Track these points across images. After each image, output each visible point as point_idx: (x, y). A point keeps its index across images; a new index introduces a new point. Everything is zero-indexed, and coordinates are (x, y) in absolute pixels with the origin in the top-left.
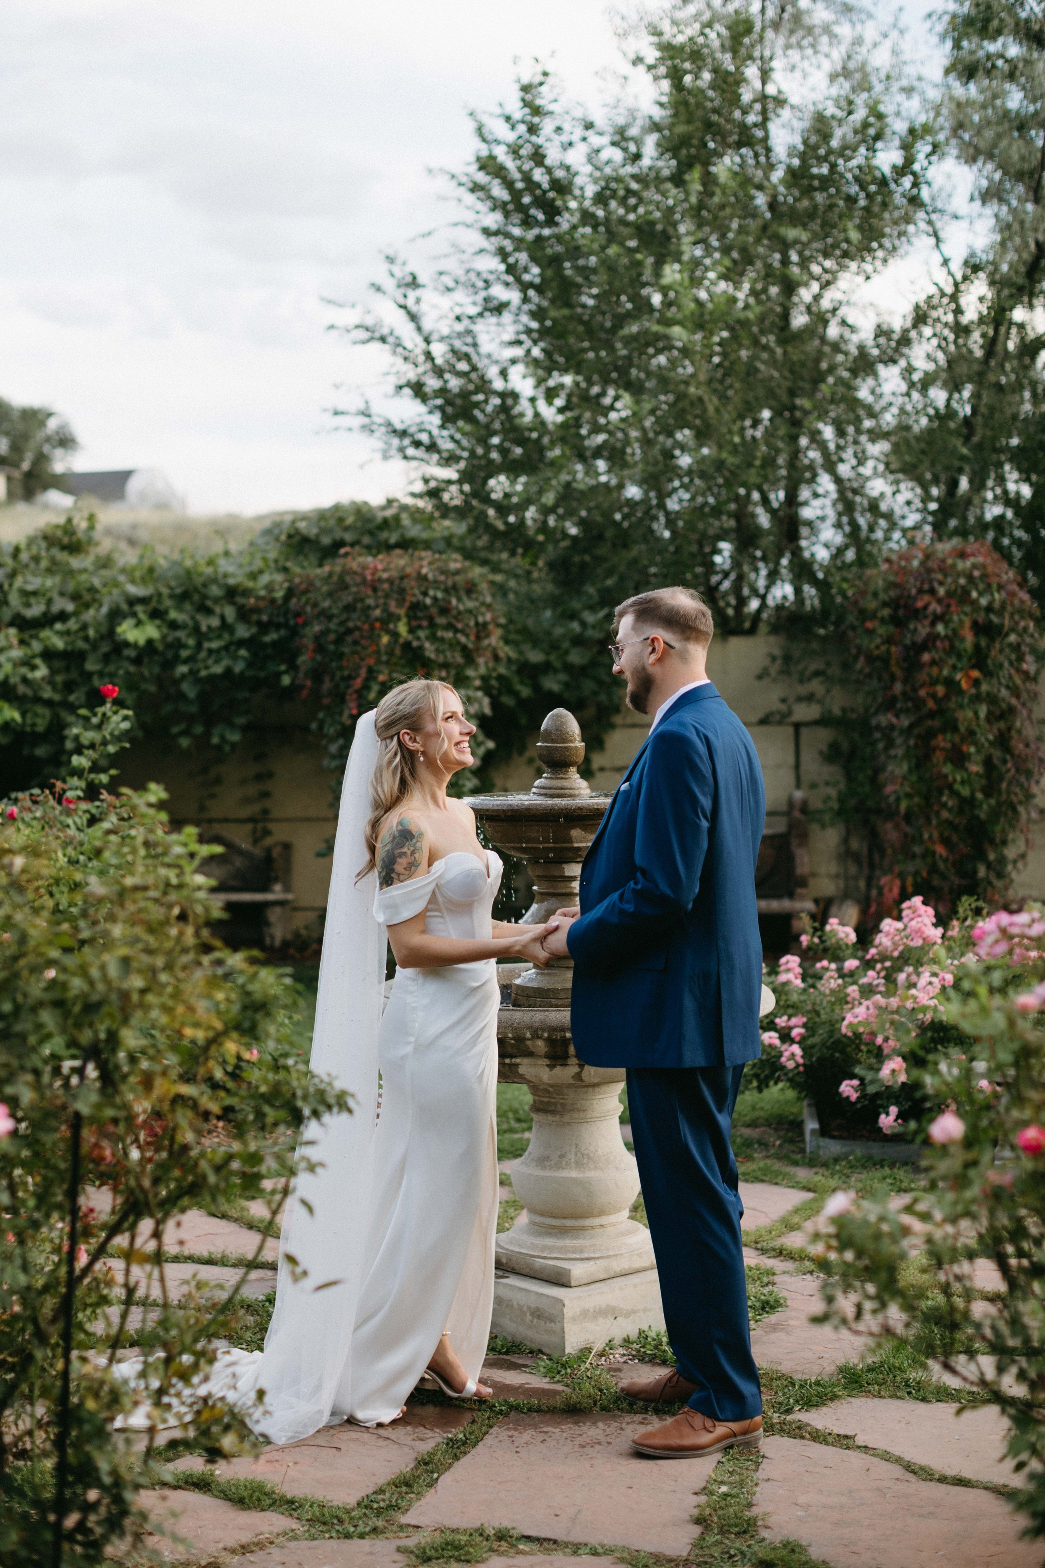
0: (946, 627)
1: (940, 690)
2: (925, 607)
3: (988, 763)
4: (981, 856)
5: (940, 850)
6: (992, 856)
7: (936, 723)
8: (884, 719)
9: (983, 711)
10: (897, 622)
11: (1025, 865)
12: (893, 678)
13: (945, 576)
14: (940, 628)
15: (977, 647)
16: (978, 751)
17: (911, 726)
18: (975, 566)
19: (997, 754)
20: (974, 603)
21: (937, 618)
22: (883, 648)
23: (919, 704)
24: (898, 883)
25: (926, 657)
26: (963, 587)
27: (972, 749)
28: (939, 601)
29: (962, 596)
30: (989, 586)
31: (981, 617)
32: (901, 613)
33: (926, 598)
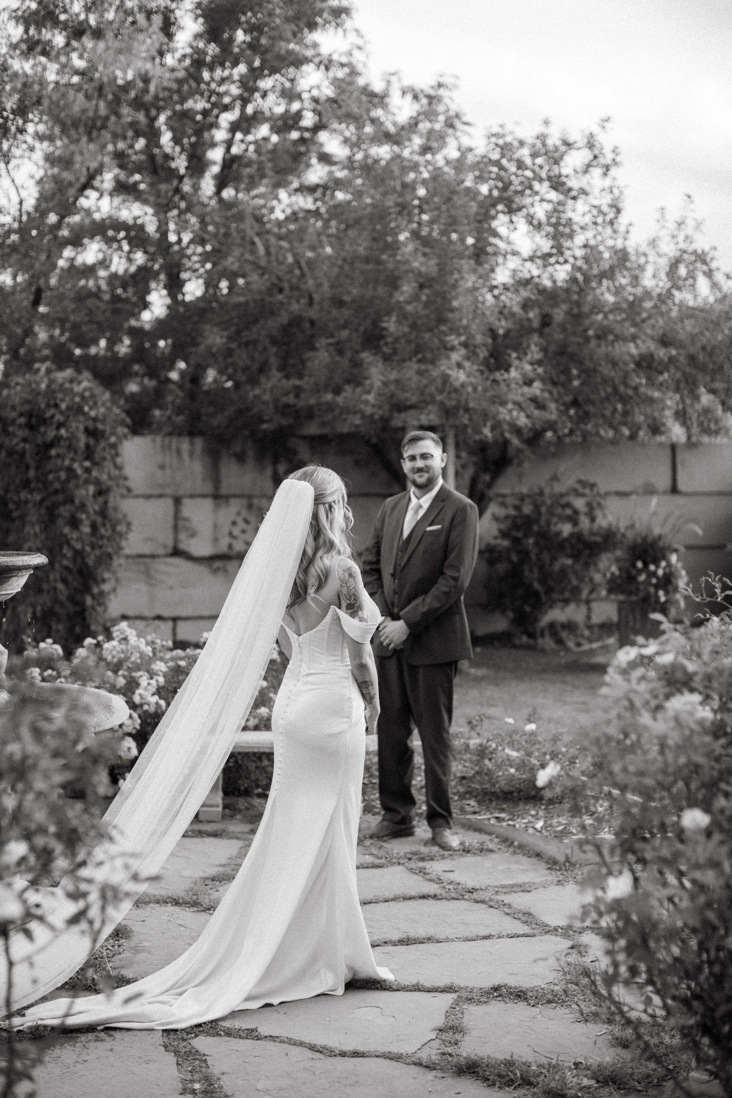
0: (67, 431)
1: (63, 475)
2: (52, 417)
3: (94, 527)
4: (87, 589)
5: (60, 586)
6: (95, 590)
7: (60, 497)
8: (24, 495)
9: (91, 489)
10: (30, 427)
11: (116, 596)
12: (28, 467)
13: (65, 396)
14: (63, 432)
15: (88, 446)
16: (88, 517)
17: (43, 500)
18: (85, 389)
19: (99, 520)
20: (84, 414)
21: (60, 426)
22: (21, 445)
23: (46, 484)
24: (30, 610)
25: (53, 452)
26: (78, 403)
27: (84, 516)
28: (61, 412)
29: (79, 410)
30: (95, 403)
31: (90, 425)
32: (34, 420)
33: (52, 411)
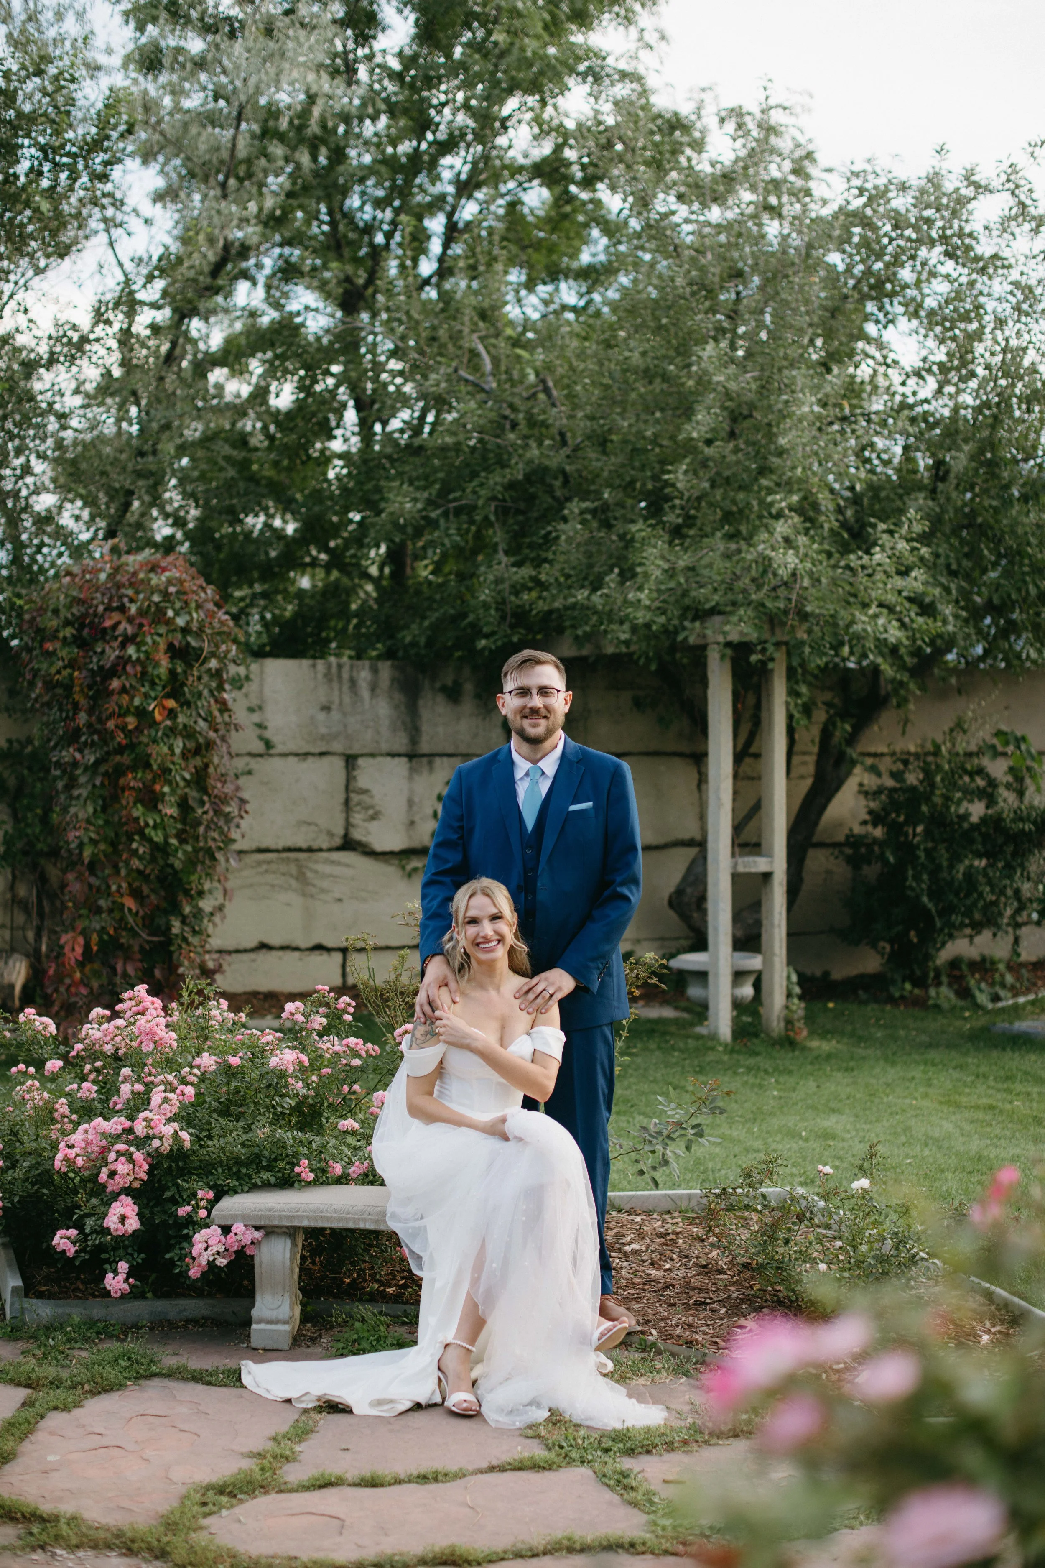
0: (138, 651)
1: (131, 722)
2: (115, 627)
3: (184, 805)
4: (175, 908)
5: (130, 903)
6: (187, 910)
7: (126, 759)
8: (68, 754)
9: (179, 745)
10: (80, 642)
11: (224, 918)
12: (76, 707)
13: (137, 592)
14: (131, 650)
15: (172, 673)
16: (173, 792)
17: (97, 763)
18: (169, 582)
19: (193, 794)
20: (169, 622)
21: (128, 640)
22: (65, 673)
23: (106, 737)
24: (81, 940)
25: (115, 684)
26: (156, 604)
27: (166, 789)
28: (130, 620)
29: (157, 615)
30: (186, 603)
31: (177, 639)
32: (86, 632)
33: (116, 616)
